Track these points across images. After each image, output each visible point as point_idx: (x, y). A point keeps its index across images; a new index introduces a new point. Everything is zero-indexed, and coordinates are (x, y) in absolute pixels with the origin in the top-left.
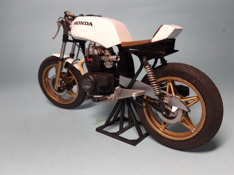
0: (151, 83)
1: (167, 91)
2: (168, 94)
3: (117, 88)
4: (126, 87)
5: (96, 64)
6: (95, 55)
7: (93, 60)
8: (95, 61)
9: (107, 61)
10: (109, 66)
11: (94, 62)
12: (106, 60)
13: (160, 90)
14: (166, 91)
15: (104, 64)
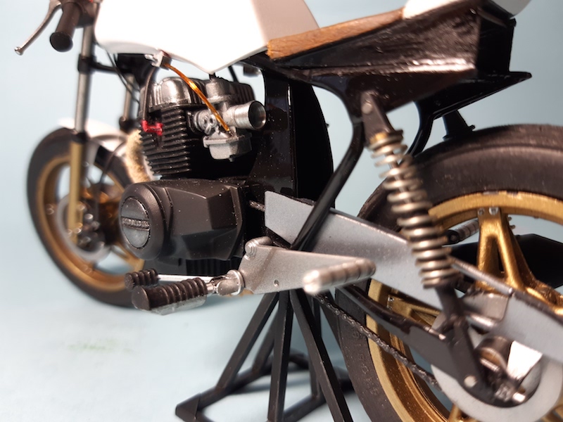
0: (401, 222)
1: (482, 264)
2: (486, 280)
3: (253, 244)
4: (291, 242)
5: (174, 143)
6: (171, 109)
7: (166, 130)
8: (169, 132)
9: (213, 130)
10: (221, 149)
11: (166, 136)
12: (209, 125)
13: (450, 260)
14: (474, 263)
15: (206, 142)
